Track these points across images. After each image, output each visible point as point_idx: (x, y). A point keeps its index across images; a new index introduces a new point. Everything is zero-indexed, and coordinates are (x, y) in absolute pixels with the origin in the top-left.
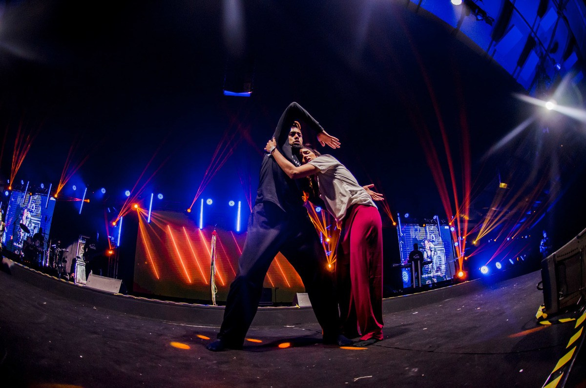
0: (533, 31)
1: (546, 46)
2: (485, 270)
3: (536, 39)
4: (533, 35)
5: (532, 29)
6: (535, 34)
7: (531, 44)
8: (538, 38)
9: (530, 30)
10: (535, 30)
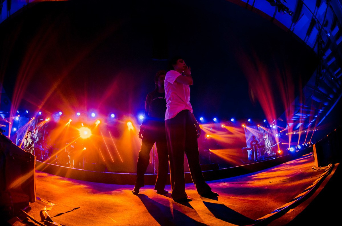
0: (314, 15)
1: (321, 23)
2: (292, 149)
3: (316, 20)
4: (314, 17)
5: (313, 14)
6: (315, 17)
7: (313, 23)
8: (317, 19)
9: (312, 15)
10: (315, 15)
